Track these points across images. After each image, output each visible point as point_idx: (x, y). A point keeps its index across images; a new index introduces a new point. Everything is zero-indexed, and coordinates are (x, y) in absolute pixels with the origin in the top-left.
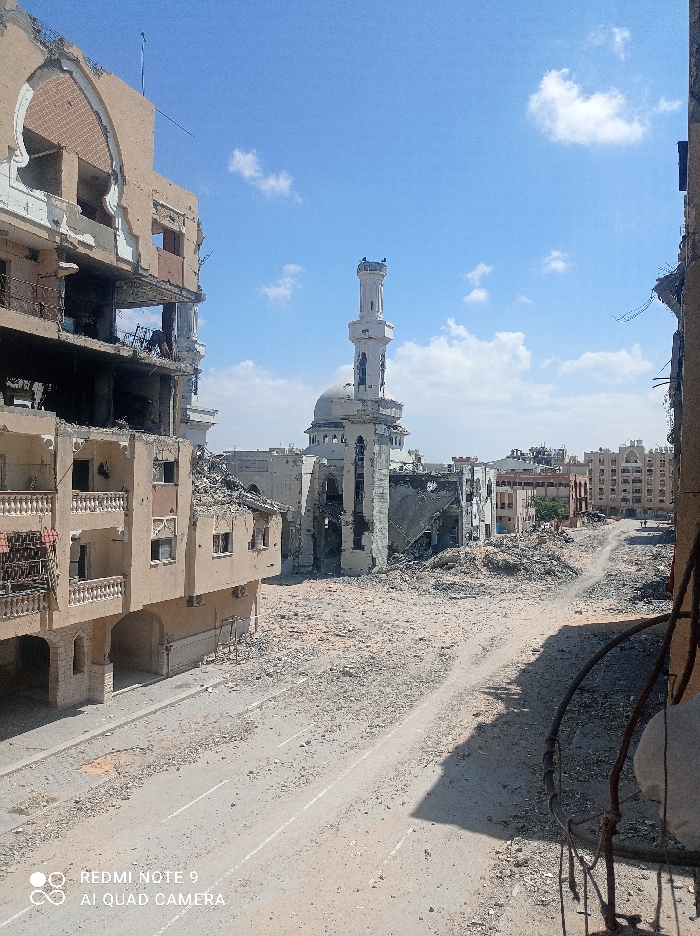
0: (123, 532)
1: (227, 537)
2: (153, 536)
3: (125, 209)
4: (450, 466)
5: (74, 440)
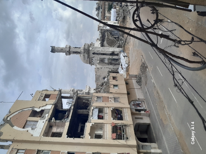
0: (112, 109)
1: (114, 86)
2: (114, 102)
3: (40, 107)
4: (100, 32)
5: (92, 119)
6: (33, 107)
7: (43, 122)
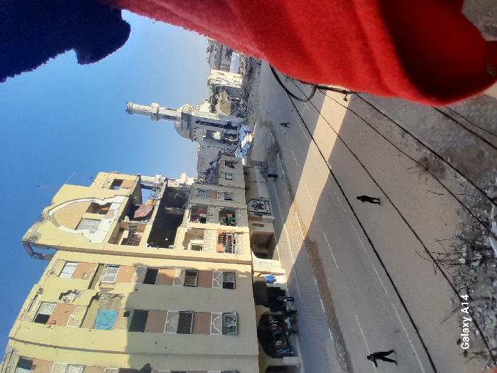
0: (221, 209)
2: (223, 199)
3: (105, 199)
4: (210, 88)
5: (188, 222)
6: (93, 198)
7: (110, 222)
